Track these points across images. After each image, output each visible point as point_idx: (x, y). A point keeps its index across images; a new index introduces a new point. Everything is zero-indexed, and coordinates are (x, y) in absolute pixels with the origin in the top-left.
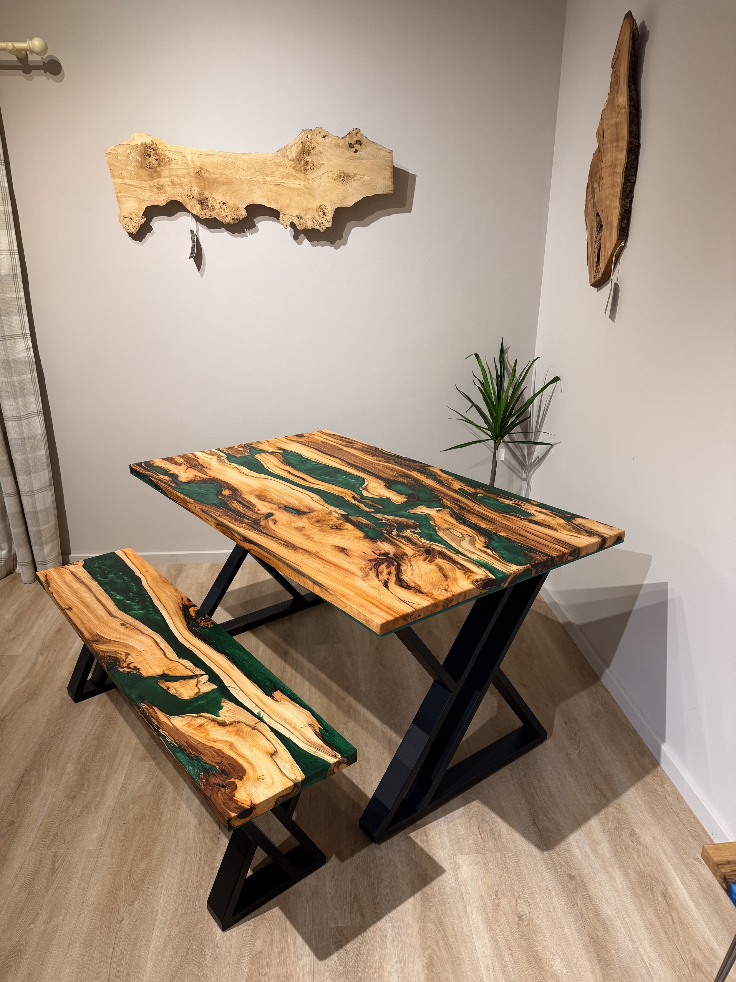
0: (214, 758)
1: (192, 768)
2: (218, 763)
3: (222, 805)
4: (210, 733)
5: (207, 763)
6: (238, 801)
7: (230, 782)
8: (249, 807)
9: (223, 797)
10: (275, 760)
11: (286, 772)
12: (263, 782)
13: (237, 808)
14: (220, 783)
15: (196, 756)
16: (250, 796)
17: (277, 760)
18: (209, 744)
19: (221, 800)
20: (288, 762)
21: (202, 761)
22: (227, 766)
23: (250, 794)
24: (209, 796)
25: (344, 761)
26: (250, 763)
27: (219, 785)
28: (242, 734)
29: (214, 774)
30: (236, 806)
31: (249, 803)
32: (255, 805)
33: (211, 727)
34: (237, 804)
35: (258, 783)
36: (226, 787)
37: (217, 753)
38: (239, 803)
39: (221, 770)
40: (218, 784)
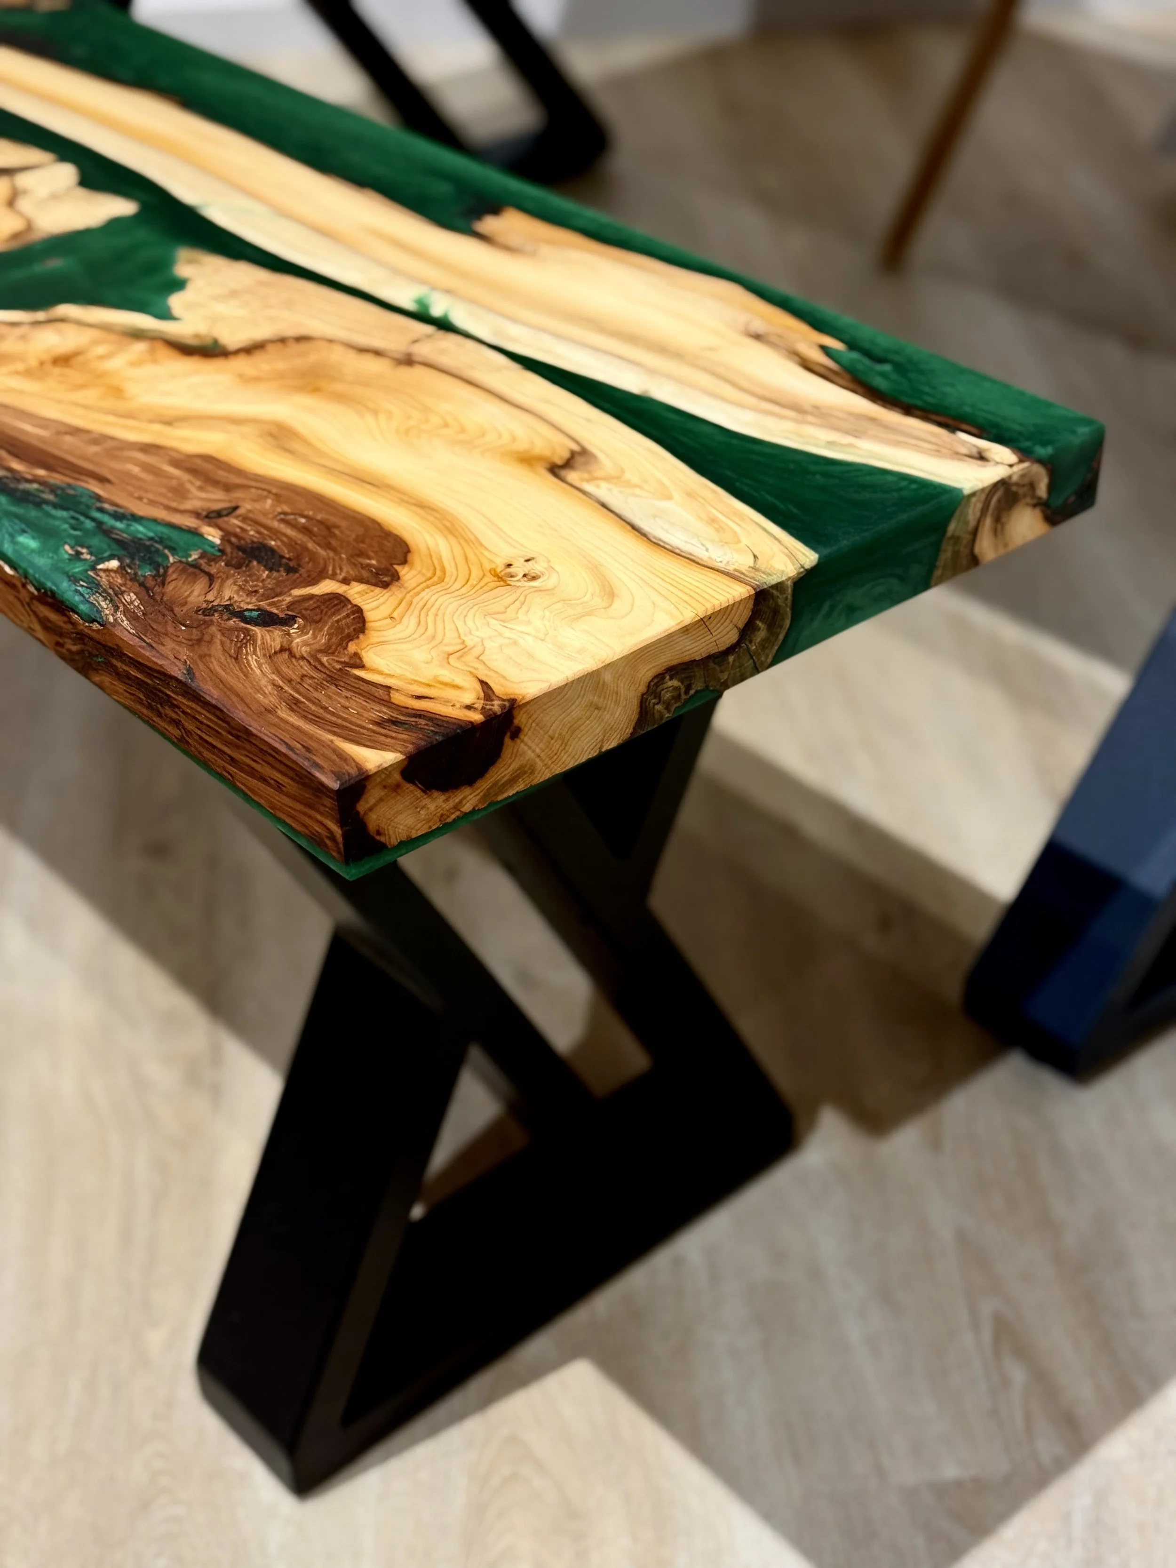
0: (180, 492)
1: (33, 544)
2: (212, 517)
3: (284, 713)
4: (131, 389)
5: (136, 518)
6: (388, 688)
7: (312, 597)
8: (477, 717)
9: (278, 671)
10: (588, 487)
11: (675, 539)
12: (539, 590)
13: (394, 722)
14: (247, 603)
15: (53, 489)
16: (469, 658)
17: (602, 491)
18: (132, 437)
19: (269, 689)
20: (676, 495)
21: (101, 510)
22: (276, 524)
23: (463, 650)
24: (178, 672)
25: (1032, 486)
26: (422, 506)
27: (240, 615)
28: (338, 387)
29: (195, 565)
30: (386, 713)
31: (471, 695)
32: (512, 707)
33: (134, 364)
34: (387, 703)
35: (504, 596)
36: (288, 621)
37: (194, 471)
38: (397, 698)
39: (239, 548)
40: (230, 611)
